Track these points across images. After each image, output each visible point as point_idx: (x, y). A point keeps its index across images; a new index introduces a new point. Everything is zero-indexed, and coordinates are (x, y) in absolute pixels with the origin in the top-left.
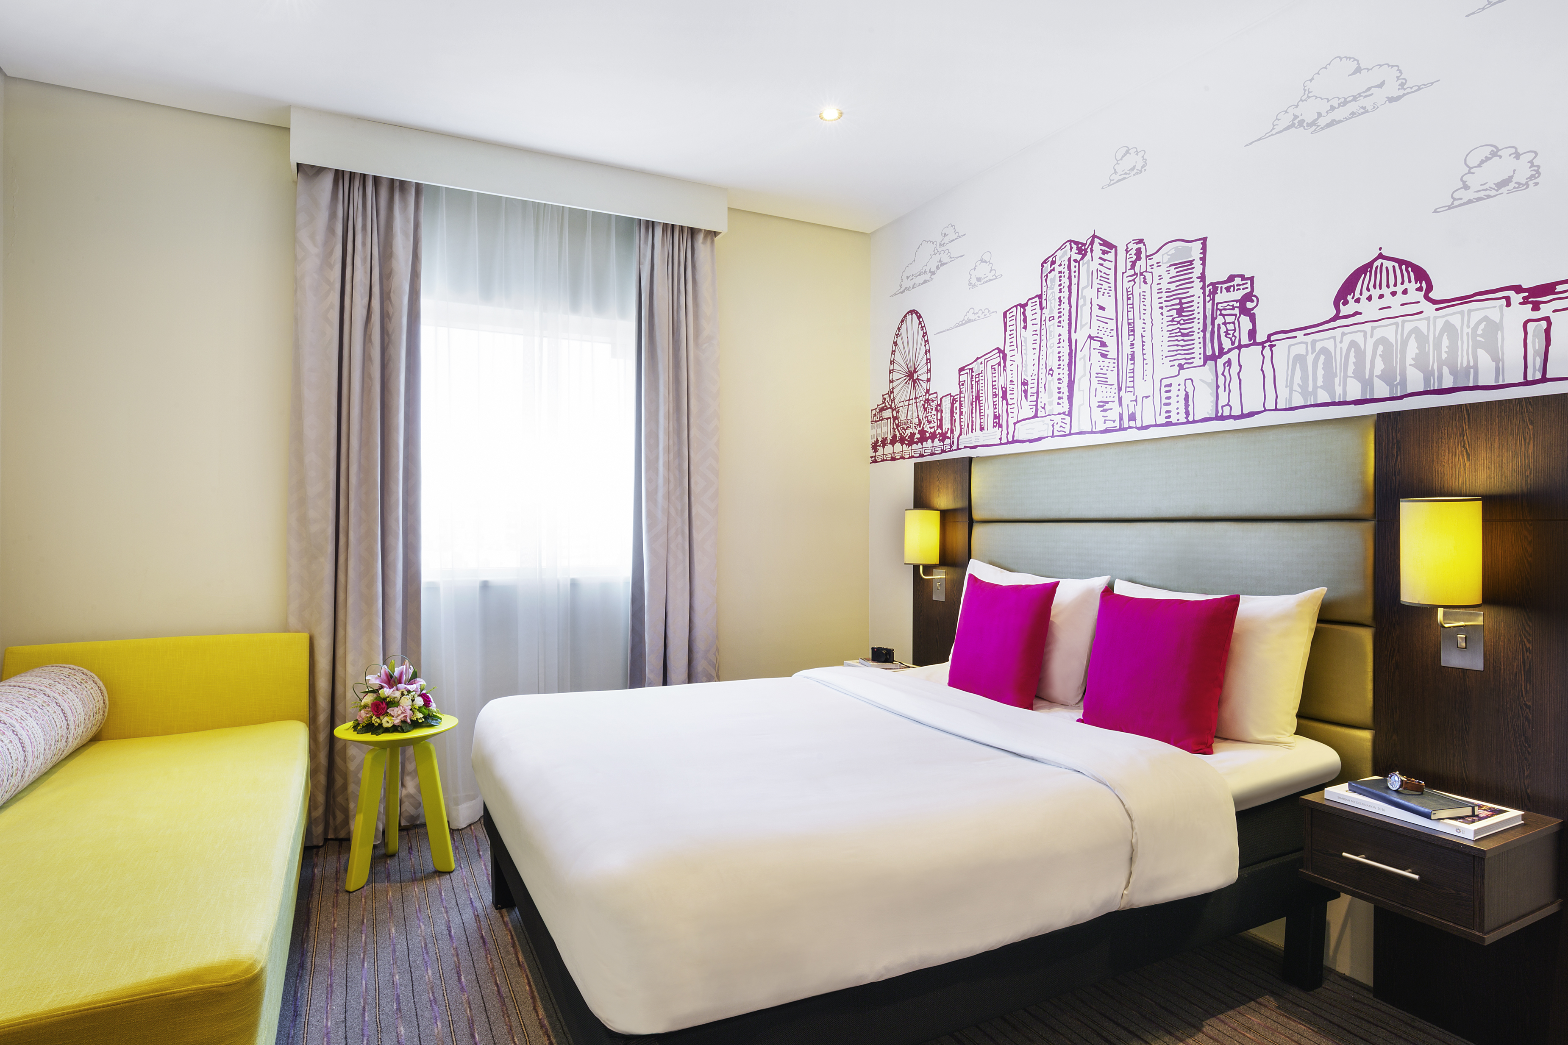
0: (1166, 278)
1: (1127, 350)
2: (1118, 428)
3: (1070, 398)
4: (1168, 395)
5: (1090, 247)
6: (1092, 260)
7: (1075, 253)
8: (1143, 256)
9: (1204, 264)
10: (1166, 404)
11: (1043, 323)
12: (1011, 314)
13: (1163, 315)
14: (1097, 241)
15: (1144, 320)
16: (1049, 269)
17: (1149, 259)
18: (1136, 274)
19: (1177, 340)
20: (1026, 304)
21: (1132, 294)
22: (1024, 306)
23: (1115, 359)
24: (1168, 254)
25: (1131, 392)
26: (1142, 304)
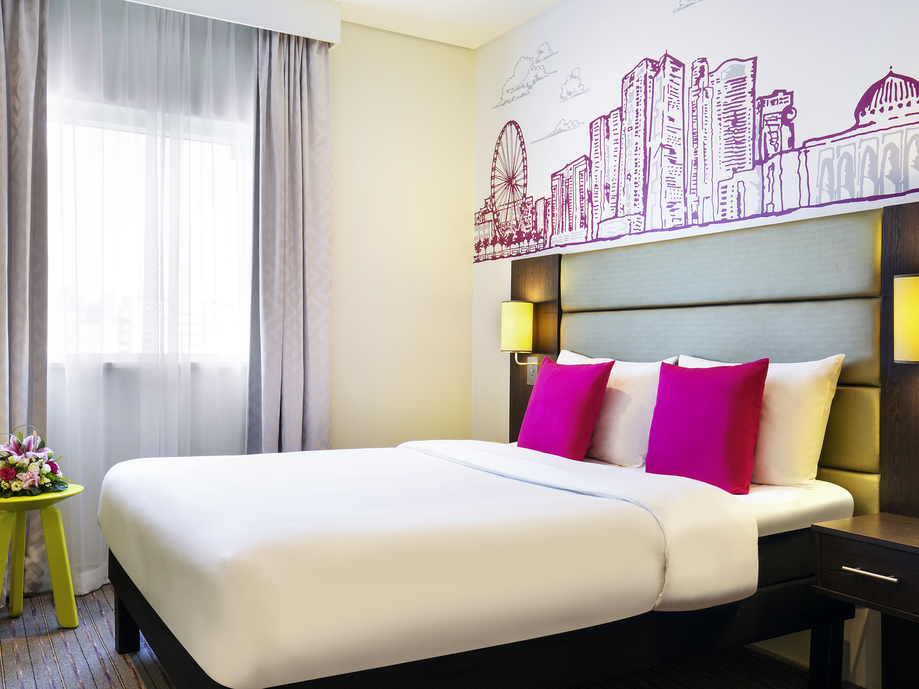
0: (724, 93)
1: (691, 156)
2: (683, 225)
3: (645, 200)
4: (724, 195)
5: (663, 64)
6: (664, 77)
7: (651, 70)
8: (706, 73)
9: (754, 81)
10: (722, 204)
11: (623, 133)
12: (597, 125)
13: (721, 126)
14: (668, 59)
15: (705, 129)
16: (629, 84)
17: (711, 76)
18: (699, 89)
19: (732, 147)
20: (609, 116)
21: (696, 107)
22: (607, 118)
23: (681, 165)
24: (726, 71)
25: (695, 193)
26: (704, 115)
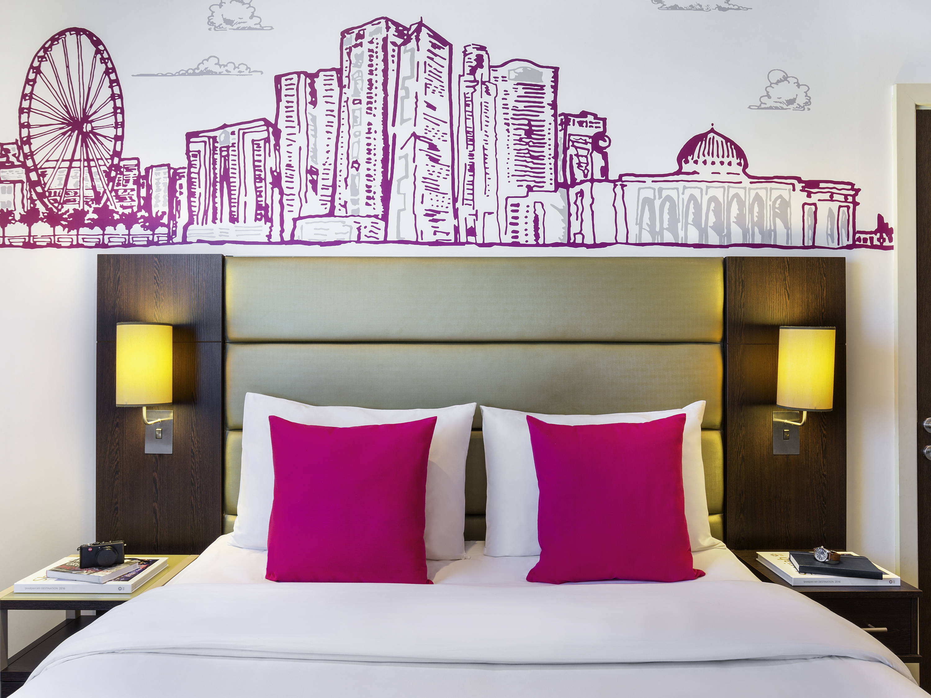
0: (513, 96)
1: (464, 159)
2: (453, 241)
3: (386, 200)
4: (515, 214)
5: (415, 34)
6: (418, 50)
7: (394, 35)
8: (485, 64)
9: (555, 92)
10: (512, 224)
11: (343, 104)
12: (289, 82)
13: (509, 132)
14: (424, 31)
15: (486, 132)
16: (354, 43)
17: (493, 70)
18: (475, 81)
19: (525, 161)
20: (316, 75)
21: (472, 101)
22: (312, 77)
23: (449, 166)
24: (515, 71)
25: (471, 205)
26: (484, 114)
